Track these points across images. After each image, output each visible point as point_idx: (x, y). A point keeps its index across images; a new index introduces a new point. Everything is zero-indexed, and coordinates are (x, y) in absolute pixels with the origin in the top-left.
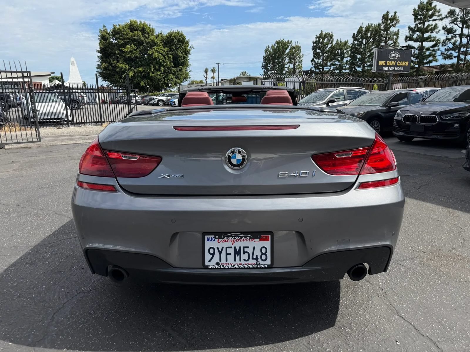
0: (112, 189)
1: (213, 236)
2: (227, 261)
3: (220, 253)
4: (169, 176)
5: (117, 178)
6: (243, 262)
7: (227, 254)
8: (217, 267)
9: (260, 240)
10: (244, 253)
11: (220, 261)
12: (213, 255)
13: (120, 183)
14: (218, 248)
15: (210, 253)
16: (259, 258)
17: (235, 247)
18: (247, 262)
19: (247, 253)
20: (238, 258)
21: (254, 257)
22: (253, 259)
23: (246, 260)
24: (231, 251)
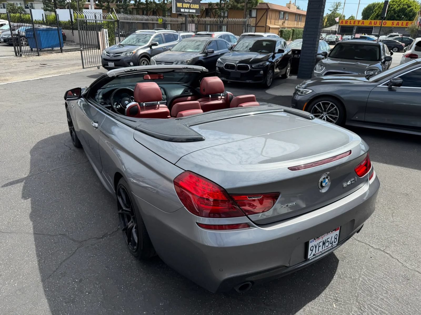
0: (246, 226)
1: (313, 239)
2: (318, 251)
3: (316, 247)
4: (287, 206)
5: (248, 216)
6: (326, 248)
7: (319, 247)
8: (314, 257)
9: (335, 231)
11: (315, 252)
12: (312, 250)
13: (253, 220)
14: (315, 245)
15: (311, 250)
16: (333, 242)
17: (323, 241)
18: (328, 247)
19: (329, 241)
20: (324, 246)
21: (331, 242)
22: (331, 243)
23: (327, 246)
24: (321, 244)
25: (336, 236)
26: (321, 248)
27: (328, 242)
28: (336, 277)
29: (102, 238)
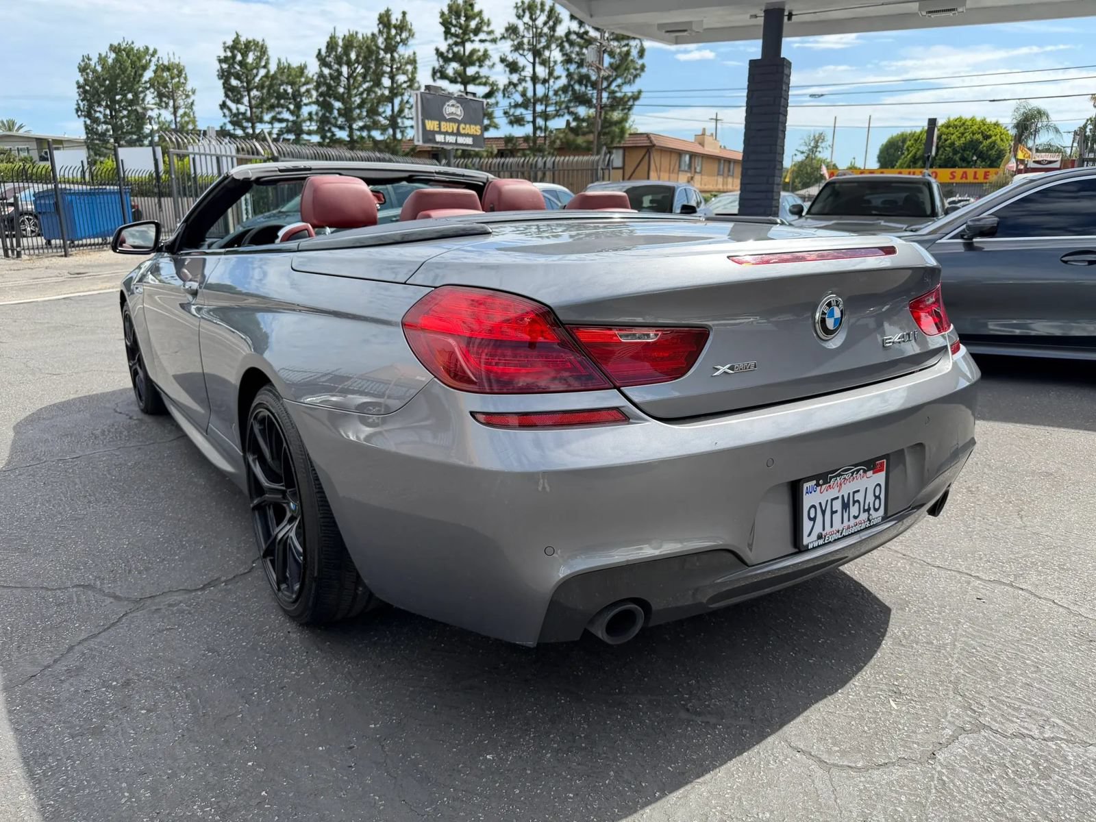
0: (617, 417)
1: (814, 482)
2: (832, 527)
3: (823, 512)
4: (730, 368)
5: (622, 388)
6: (853, 521)
7: (833, 512)
8: (821, 542)
9: (874, 473)
10: (855, 502)
11: (824, 530)
12: (813, 520)
13: (636, 399)
14: (820, 503)
15: (810, 519)
16: (871, 506)
17: (843, 496)
18: (857, 520)
19: (858, 501)
20: (846, 516)
21: (866, 508)
22: (865, 511)
23: (855, 517)
24: (837, 505)
25: (878, 488)
26: (837, 517)
27: (857, 504)
28: (887, 643)
29: (203, 589)
